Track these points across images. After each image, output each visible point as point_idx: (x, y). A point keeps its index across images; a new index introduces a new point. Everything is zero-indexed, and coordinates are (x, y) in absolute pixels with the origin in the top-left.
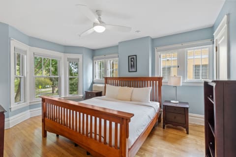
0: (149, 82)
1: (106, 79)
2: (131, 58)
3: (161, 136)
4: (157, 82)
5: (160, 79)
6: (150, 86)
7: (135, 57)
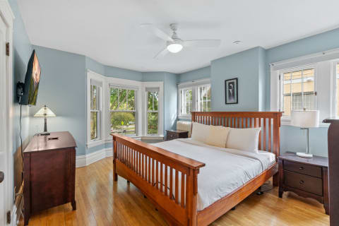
0: (257, 119)
1: (194, 114)
2: (230, 83)
3: (271, 208)
4: (272, 120)
5: (277, 115)
6: (260, 126)
7: (235, 81)
